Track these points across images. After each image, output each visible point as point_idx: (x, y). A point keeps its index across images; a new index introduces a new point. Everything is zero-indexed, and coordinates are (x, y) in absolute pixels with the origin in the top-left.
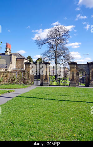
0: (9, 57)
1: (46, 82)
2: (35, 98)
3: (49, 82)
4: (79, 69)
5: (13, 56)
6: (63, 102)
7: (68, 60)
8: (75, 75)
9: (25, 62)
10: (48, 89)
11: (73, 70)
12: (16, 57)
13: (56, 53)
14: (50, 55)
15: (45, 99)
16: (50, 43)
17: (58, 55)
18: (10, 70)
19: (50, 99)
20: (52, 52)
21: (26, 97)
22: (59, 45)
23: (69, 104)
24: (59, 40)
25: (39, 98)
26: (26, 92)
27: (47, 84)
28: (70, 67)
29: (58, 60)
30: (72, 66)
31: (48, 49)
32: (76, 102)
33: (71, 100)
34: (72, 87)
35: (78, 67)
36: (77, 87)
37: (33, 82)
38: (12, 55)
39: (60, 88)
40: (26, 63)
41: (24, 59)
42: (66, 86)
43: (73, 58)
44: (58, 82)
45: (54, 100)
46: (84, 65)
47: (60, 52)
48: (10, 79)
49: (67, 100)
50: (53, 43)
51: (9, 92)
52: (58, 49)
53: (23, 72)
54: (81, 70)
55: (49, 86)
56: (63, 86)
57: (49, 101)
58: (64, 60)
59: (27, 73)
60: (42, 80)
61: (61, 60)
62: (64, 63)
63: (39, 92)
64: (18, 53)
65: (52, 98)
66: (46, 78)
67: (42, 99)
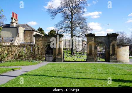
0: (15, 28)
1: (59, 57)
2: (44, 75)
3: (63, 57)
4: (97, 41)
5: (20, 28)
6: (76, 80)
7: (86, 31)
8: (93, 49)
9: (34, 34)
10: (61, 66)
11: (90, 42)
12: (24, 29)
13: (71, 24)
14: (64, 26)
15: (55, 77)
16: (64, 13)
17: (74, 26)
18: (16, 44)
19: (61, 77)
20: (67, 23)
21: (33, 75)
22: (75, 15)
23: (83, 81)
24: (75, 9)
25: (48, 76)
26: (34, 69)
27: (61, 60)
28: (87, 40)
29: (74, 32)
30: (90, 38)
31: (62, 19)
32: (91, 80)
33: (86, 78)
34: (89, 63)
35: (97, 39)
36: (95, 62)
37: (44, 58)
38: (18, 26)
39: (75, 63)
40: (35, 36)
41: (34, 31)
42: (83, 61)
43: (91, 30)
44: (74, 57)
45: (66, 77)
46: (103, 37)
47: (76, 23)
48: (16, 55)
49: (81, 77)
50: (69, 12)
51: (13, 70)
52: (74, 19)
53: (32, 46)
54: (100, 42)
55: (63, 62)
56: (79, 62)
57: (59, 79)
58: (80, 32)
59: (37, 47)
60: (54, 55)
61: (78, 31)
62: (81, 35)
63: (50, 69)
64: (27, 25)
65: (64, 75)
66: (60, 53)
67: (52, 77)
